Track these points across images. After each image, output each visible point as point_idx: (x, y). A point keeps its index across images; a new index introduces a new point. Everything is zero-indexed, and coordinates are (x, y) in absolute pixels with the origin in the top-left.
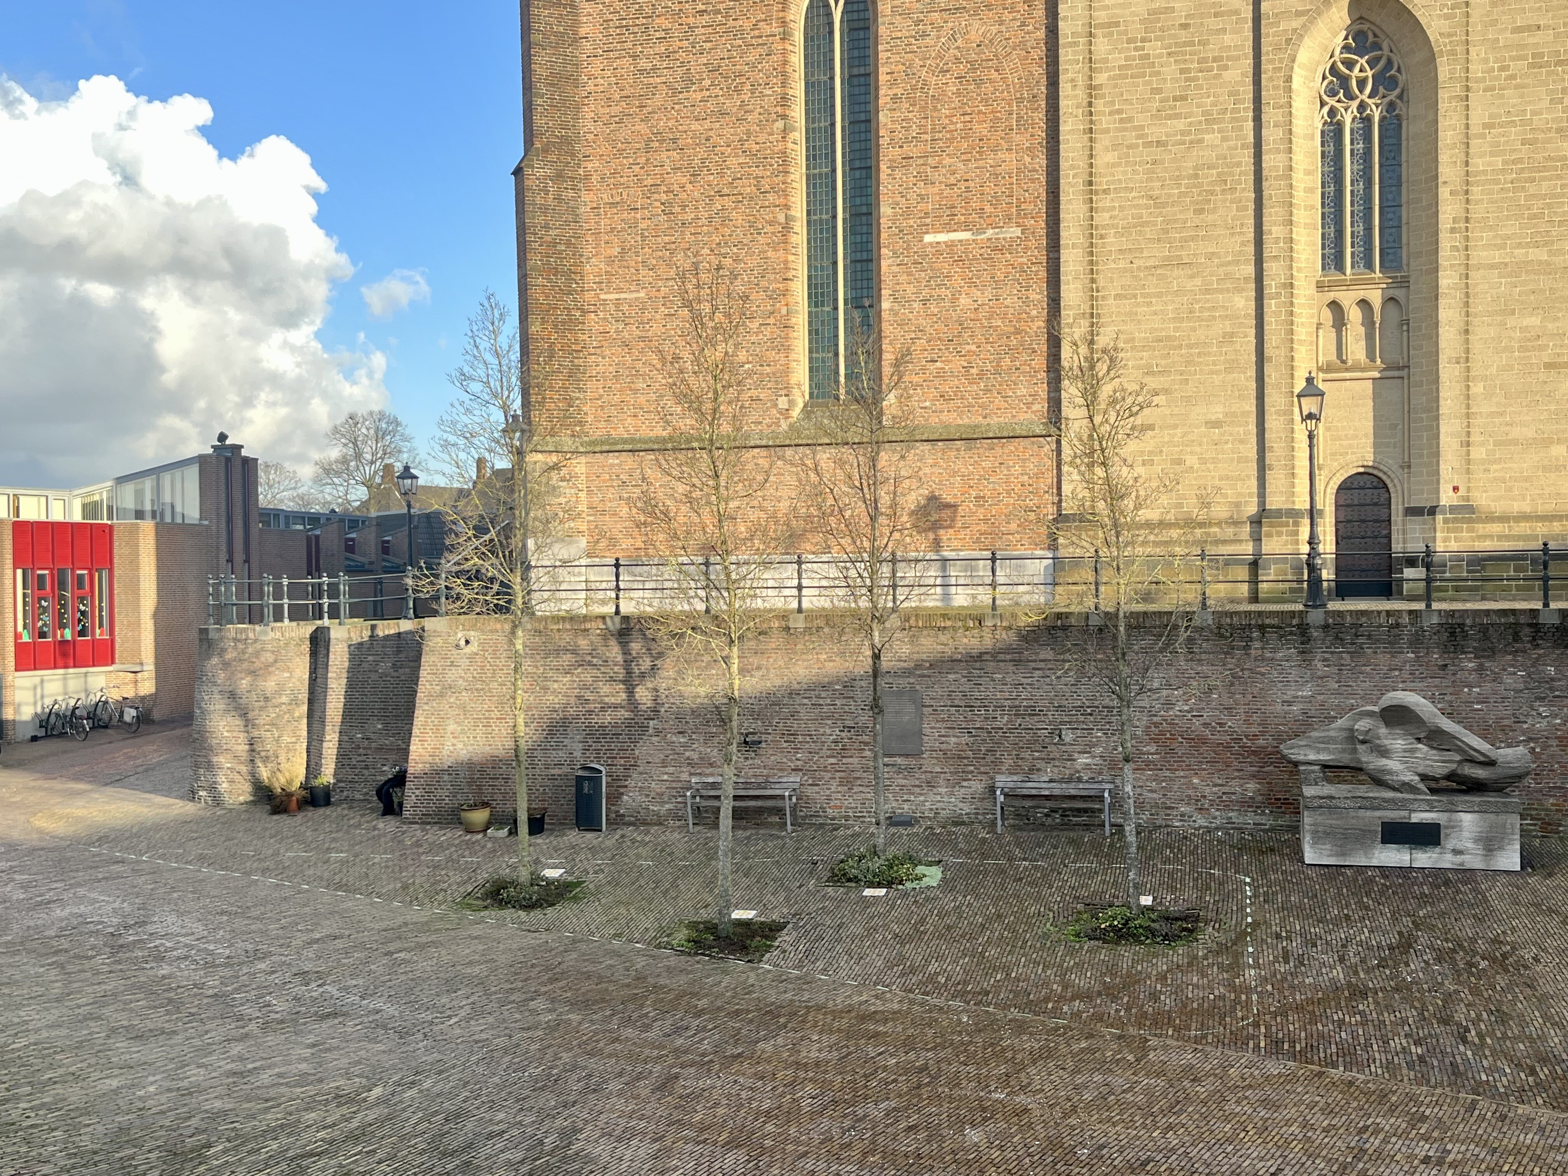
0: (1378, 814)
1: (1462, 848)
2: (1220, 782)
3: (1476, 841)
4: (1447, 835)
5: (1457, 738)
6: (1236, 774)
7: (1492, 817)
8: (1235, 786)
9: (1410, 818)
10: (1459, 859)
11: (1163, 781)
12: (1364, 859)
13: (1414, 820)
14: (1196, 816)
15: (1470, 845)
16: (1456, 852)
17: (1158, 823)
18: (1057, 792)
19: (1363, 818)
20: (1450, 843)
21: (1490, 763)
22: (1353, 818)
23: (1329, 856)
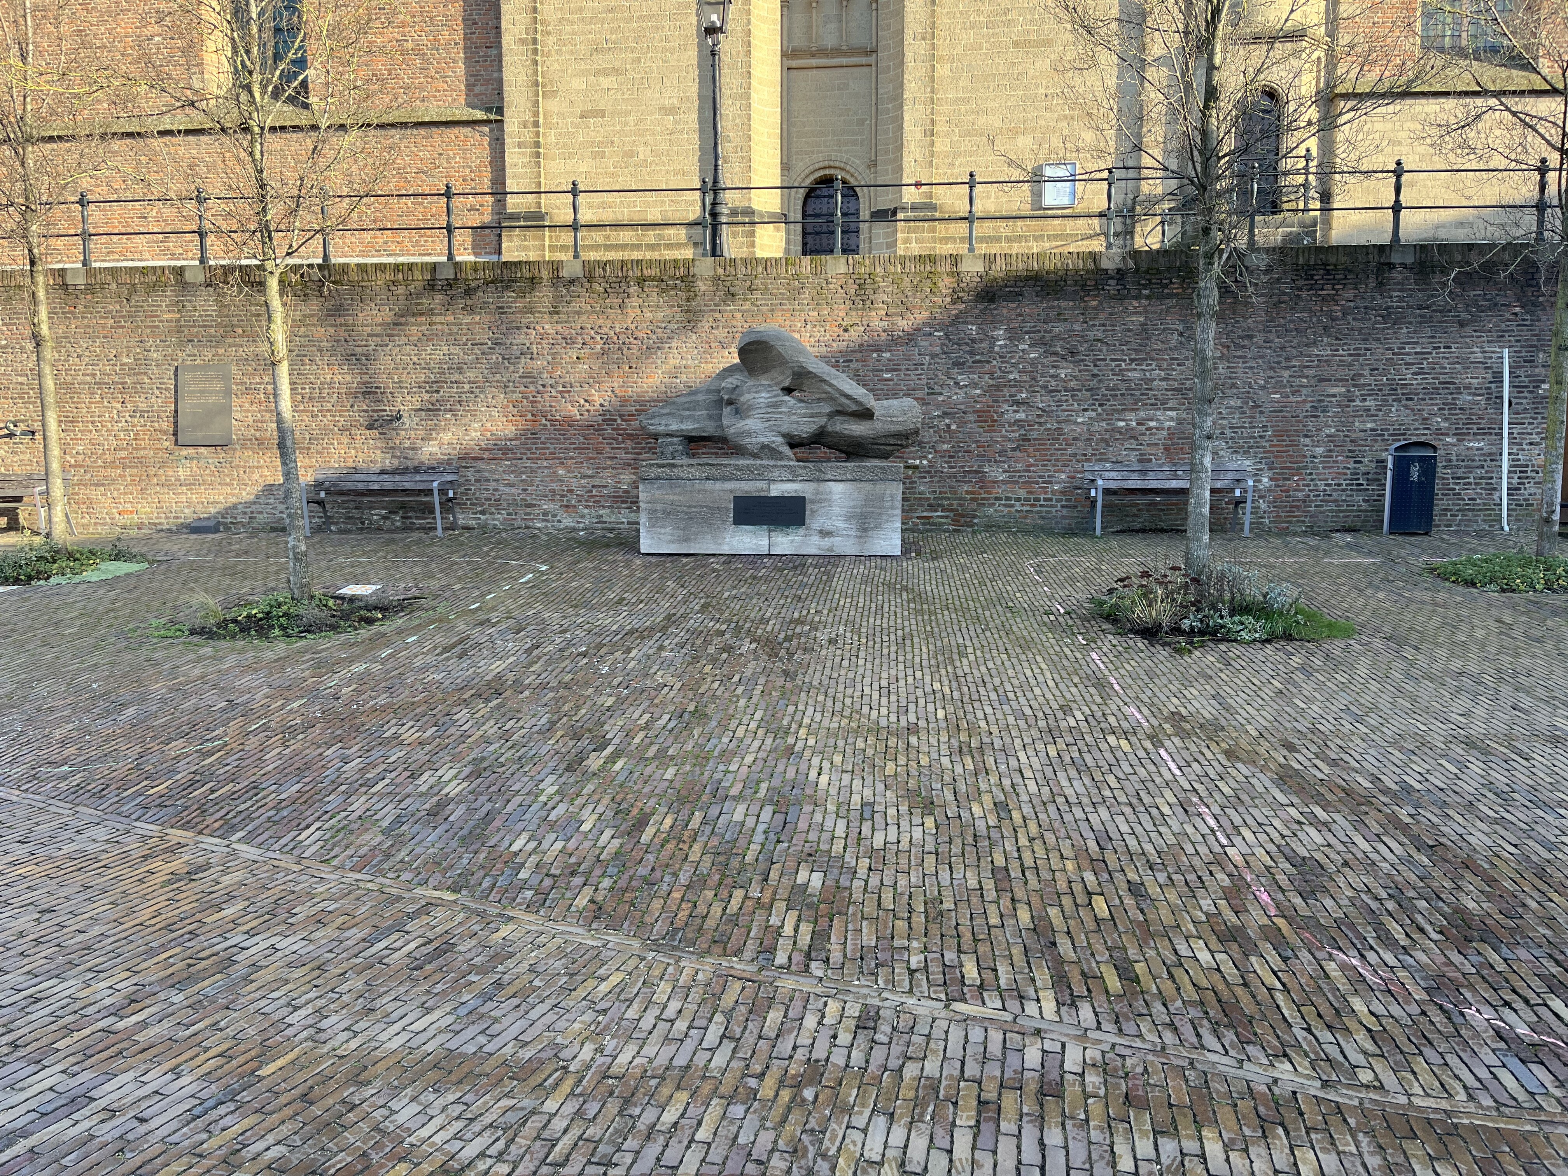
0: (729, 485)
1: (831, 528)
2: (590, 473)
3: (849, 518)
4: (813, 512)
5: (825, 381)
6: (609, 463)
7: (868, 486)
8: (607, 478)
9: (768, 490)
10: (827, 542)
11: (523, 473)
12: (712, 546)
13: (774, 493)
14: (562, 514)
15: (840, 524)
16: (825, 533)
17: (516, 524)
18: (388, 486)
19: (712, 492)
20: (816, 522)
21: (866, 414)
22: (699, 491)
23: (670, 542)
